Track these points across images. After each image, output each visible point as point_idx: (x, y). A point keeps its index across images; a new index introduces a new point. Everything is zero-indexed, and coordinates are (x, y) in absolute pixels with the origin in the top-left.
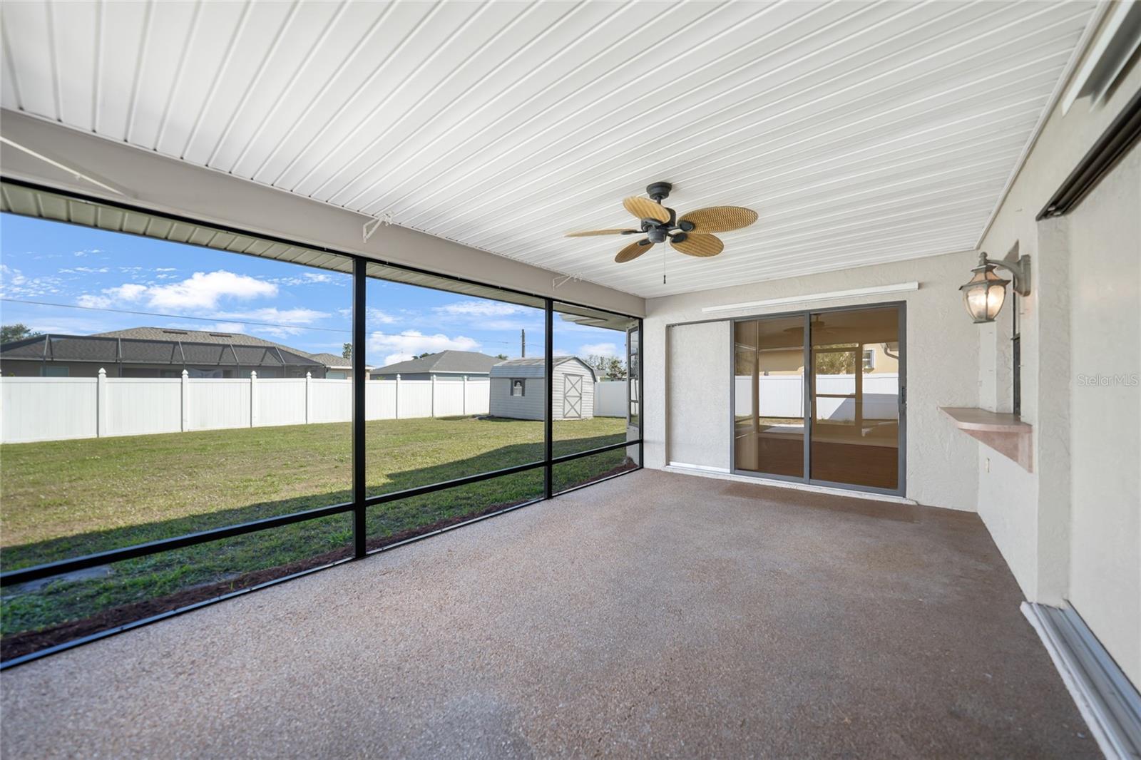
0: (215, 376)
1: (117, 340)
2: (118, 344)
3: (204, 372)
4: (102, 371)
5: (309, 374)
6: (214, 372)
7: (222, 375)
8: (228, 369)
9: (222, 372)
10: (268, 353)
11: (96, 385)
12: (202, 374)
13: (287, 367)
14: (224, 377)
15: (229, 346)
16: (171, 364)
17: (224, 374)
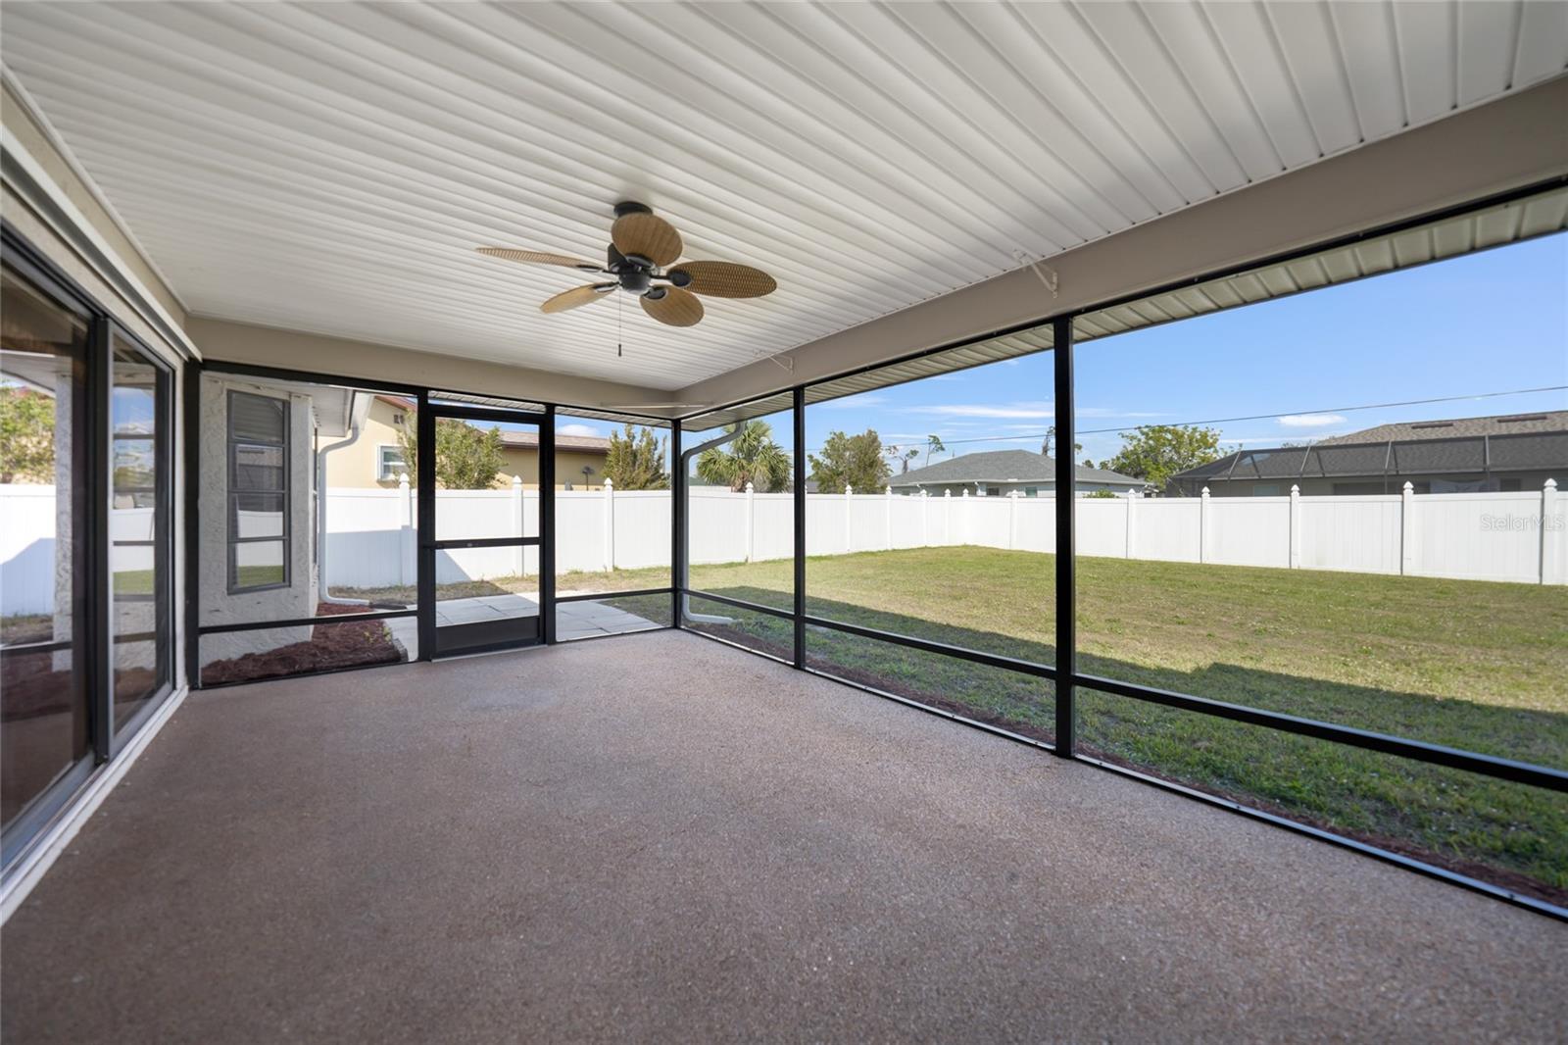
4: (1295, 488)
7: (1498, 486)
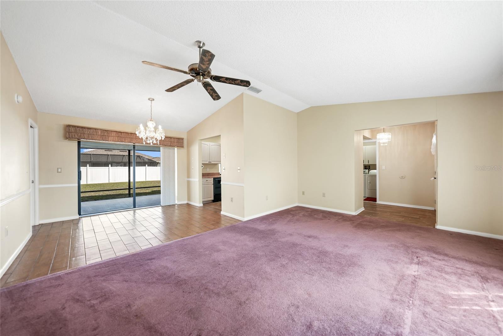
0: (121, 166)
1: (91, 154)
2: (91, 156)
3: (117, 164)
5: (147, 165)
6: (121, 164)
8: (125, 163)
9: (123, 165)
10: (138, 157)
11: (86, 169)
12: (117, 165)
13: (143, 162)
14: (124, 166)
15: (125, 155)
16: (107, 162)
17: (124, 165)
